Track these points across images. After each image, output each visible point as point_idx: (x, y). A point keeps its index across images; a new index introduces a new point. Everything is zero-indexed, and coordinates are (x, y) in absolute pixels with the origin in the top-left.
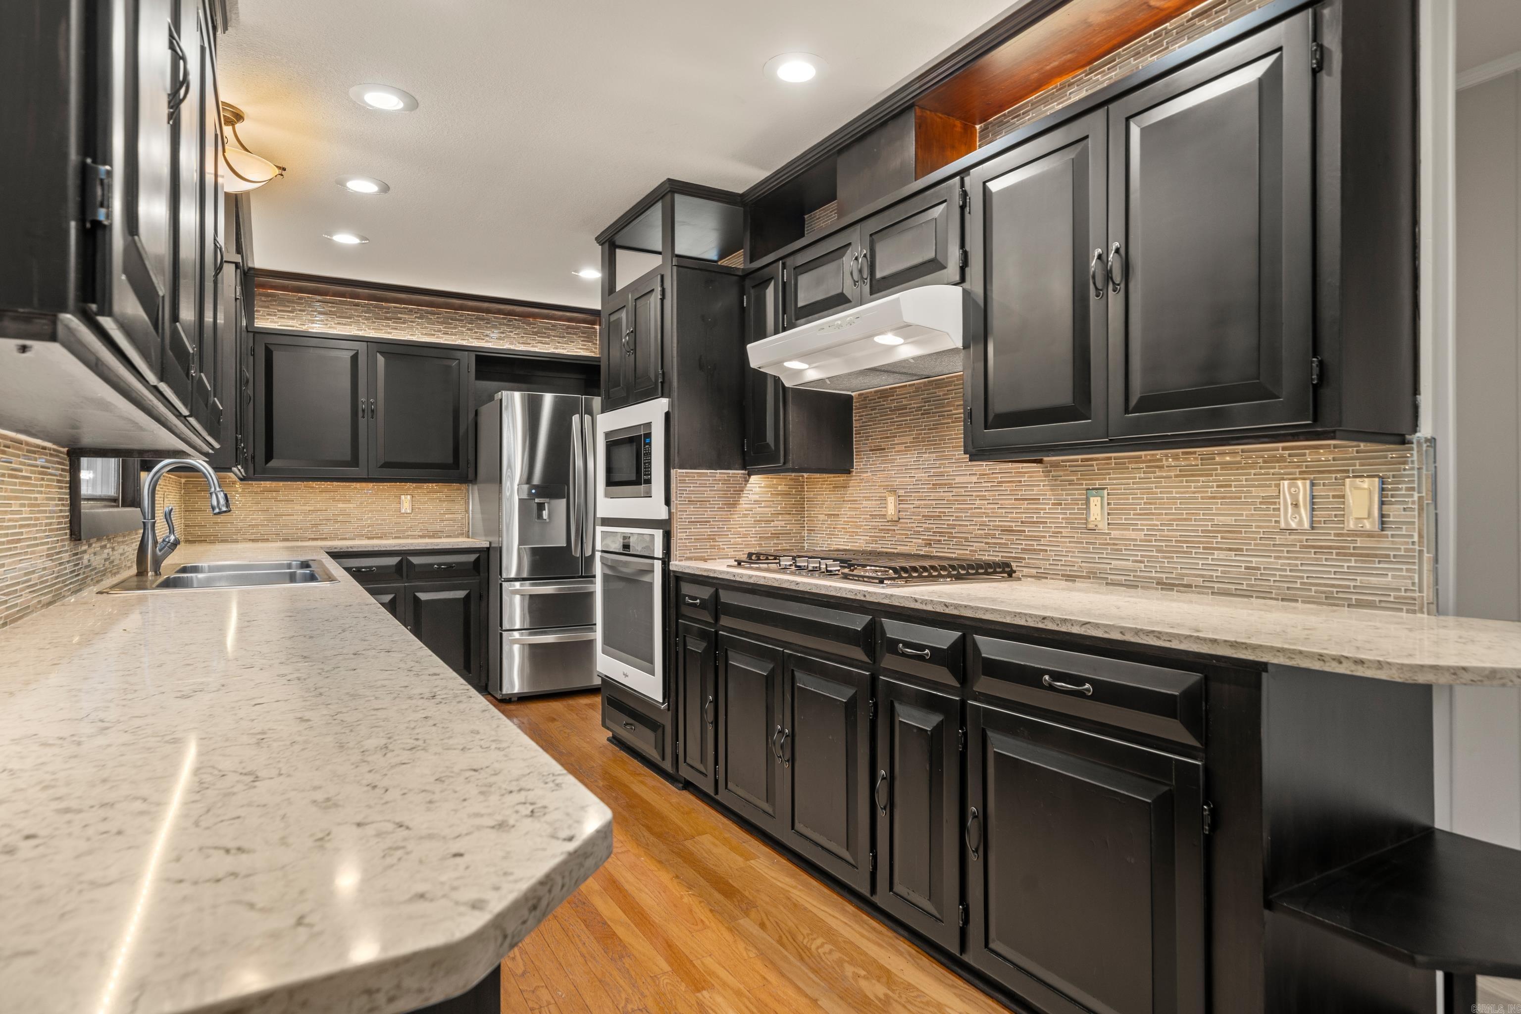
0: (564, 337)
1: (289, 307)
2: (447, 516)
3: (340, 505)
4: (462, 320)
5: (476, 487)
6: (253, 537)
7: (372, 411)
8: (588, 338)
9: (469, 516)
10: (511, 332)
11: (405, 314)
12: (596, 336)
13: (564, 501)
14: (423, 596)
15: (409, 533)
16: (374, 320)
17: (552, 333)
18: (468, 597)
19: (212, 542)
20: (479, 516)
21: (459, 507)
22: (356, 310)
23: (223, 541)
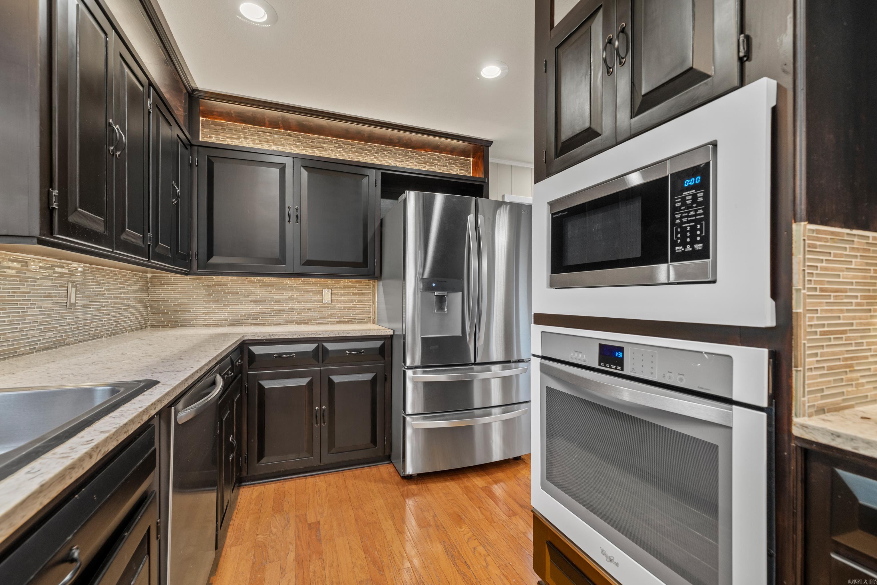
0: (447, 166)
1: (235, 134)
2: (358, 306)
3: (276, 297)
4: (370, 151)
5: (381, 283)
6: (206, 322)
7: (297, 216)
8: (465, 167)
9: (375, 307)
10: (408, 161)
11: (326, 143)
12: (470, 167)
13: (460, 294)
14: (337, 379)
15: (329, 320)
16: (303, 148)
17: (438, 163)
18: (374, 379)
19: (173, 327)
20: (383, 306)
21: (367, 299)
22: (289, 139)
23: (182, 326)
